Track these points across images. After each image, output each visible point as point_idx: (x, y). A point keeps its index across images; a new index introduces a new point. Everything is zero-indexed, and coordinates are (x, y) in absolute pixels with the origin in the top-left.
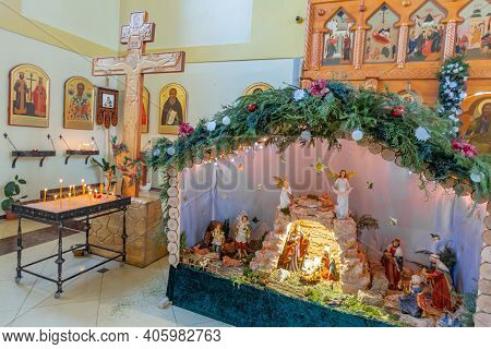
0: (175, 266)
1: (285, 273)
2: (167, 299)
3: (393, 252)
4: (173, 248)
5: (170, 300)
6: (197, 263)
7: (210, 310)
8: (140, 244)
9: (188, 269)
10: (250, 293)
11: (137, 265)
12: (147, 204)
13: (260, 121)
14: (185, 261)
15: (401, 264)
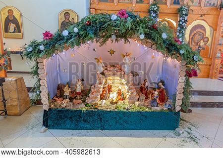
0: (47, 110)
1: (104, 101)
2: (44, 127)
3: (144, 84)
4: (45, 101)
5: (46, 127)
6: (60, 106)
7: (70, 126)
8: (15, 103)
9: (55, 110)
10: (90, 114)
11: (15, 115)
12: (16, 80)
13: (96, 30)
14: (52, 106)
15: (147, 88)
